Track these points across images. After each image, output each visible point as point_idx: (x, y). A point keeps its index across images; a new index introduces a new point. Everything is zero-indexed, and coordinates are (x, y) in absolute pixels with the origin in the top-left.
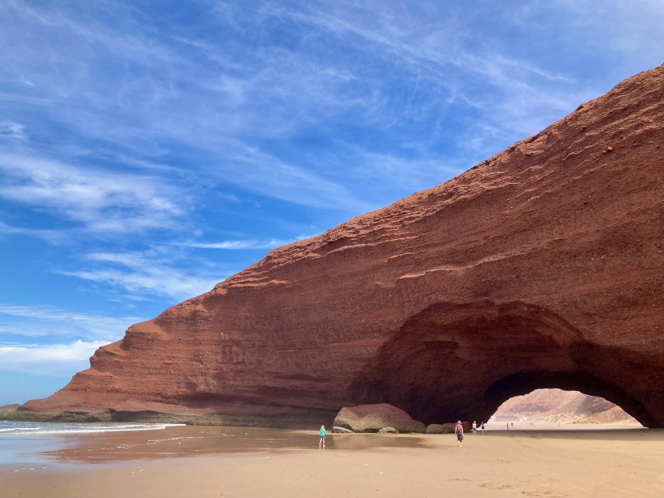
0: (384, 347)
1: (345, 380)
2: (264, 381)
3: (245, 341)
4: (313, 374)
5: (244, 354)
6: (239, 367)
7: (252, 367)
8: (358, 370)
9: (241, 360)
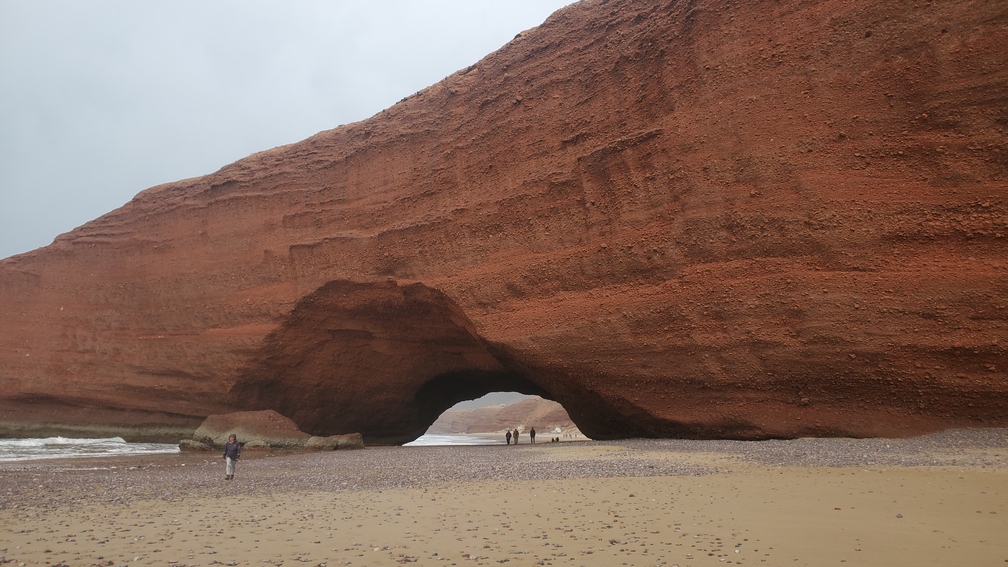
0: (272, 336)
1: (227, 380)
2: (124, 378)
3: (97, 320)
4: (189, 371)
5: (94, 339)
6: (87, 357)
7: (106, 357)
8: (242, 365)
9: (89, 348)
